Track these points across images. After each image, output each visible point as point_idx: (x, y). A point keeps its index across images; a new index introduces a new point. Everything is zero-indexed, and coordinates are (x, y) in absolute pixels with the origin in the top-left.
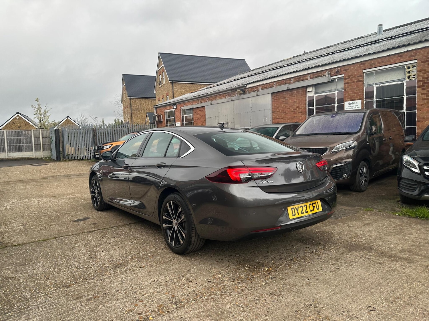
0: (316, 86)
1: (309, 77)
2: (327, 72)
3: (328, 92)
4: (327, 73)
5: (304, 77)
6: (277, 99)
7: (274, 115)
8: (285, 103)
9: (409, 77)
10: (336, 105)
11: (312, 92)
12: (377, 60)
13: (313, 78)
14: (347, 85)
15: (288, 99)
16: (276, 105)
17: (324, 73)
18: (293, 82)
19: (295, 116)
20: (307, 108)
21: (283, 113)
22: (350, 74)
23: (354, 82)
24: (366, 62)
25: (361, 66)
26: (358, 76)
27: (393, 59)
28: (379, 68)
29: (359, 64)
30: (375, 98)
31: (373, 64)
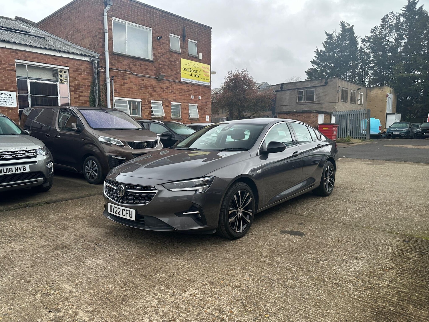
9: (61, 80)
23: (5, 70)
24: (19, 52)
25: (13, 55)
26: (9, 64)
27: (49, 59)
28: (33, 63)
29: (10, 50)
30: (29, 93)
31: (27, 56)
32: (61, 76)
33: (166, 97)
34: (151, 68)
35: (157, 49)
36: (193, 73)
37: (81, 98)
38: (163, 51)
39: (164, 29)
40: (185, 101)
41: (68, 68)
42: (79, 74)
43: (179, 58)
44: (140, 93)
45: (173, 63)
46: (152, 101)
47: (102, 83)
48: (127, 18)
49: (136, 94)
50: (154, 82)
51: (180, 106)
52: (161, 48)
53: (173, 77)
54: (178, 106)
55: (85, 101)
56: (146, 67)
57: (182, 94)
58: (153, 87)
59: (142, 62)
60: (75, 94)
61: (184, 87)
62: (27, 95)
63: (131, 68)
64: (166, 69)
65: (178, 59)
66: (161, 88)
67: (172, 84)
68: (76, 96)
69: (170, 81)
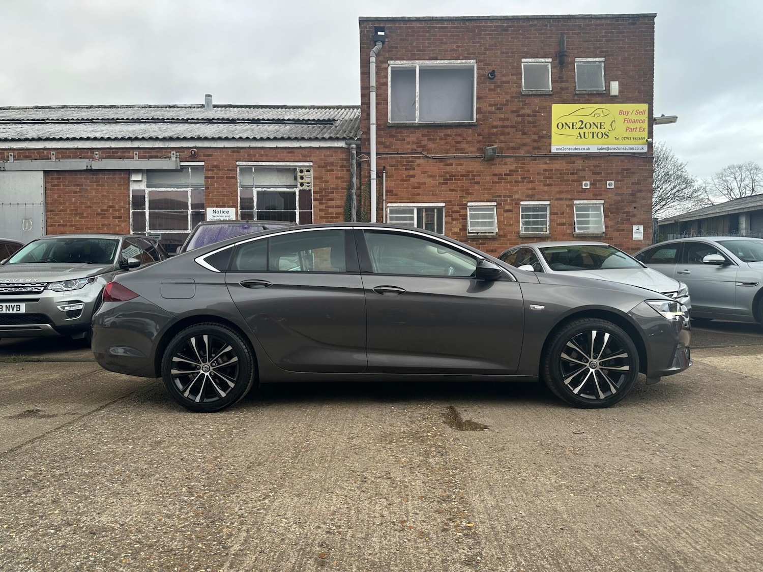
0: (149, 172)
1: (136, 154)
2: (172, 152)
3: (174, 188)
4: (173, 154)
5: (125, 152)
6: (58, 186)
7: (51, 218)
8: (82, 196)
9: (302, 184)
10: (190, 211)
11: (141, 183)
12: (258, 150)
13: (145, 157)
14: (210, 180)
15: (87, 189)
16: (56, 196)
17: (166, 152)
18: (99, 158)
19: (106, 223)
20: (131, 211)
21: (76, 215)
22: (215, 164)
23: (222, 178)
24: (242, 150)
25: (233, 155)
26: (228, 170)
27: (282, 154)
28: (261, 164)
29: (230, 150)
30: (255, 207)
31: (252, 155)
32: (302, 178)
33: (504, 192)
34: (469, 139)
35: (486, 98)
36: (591, 130)
37: (330, 210)
38: (503, 98)
39: (508, 53)
40: (563, 196)
41: (311, 164)
42: (327, 171)
43: (545, 104)
44: (443, 191)
45: (530, 119)
46: (469, 204)
47: (364, 181)
48: (419, 55)
49: (433, 194)
50: (476, 166)
51: (548, 208)
52: (498, 94)
53: (526, 148)
54: (543, 208)
55: (337, 214)
56: (459, 139)
57: (554, 181)
58: (474, 176)
59: (449, 131)
60: (320, 203)
61: (558, 165)
62: (251, 210)
63: (425, 146)
64: (508, 134)
65: (545, 108)
66: (495, 175)
67: (524, 163)
68: (322, 208)
69: (517, 158)
